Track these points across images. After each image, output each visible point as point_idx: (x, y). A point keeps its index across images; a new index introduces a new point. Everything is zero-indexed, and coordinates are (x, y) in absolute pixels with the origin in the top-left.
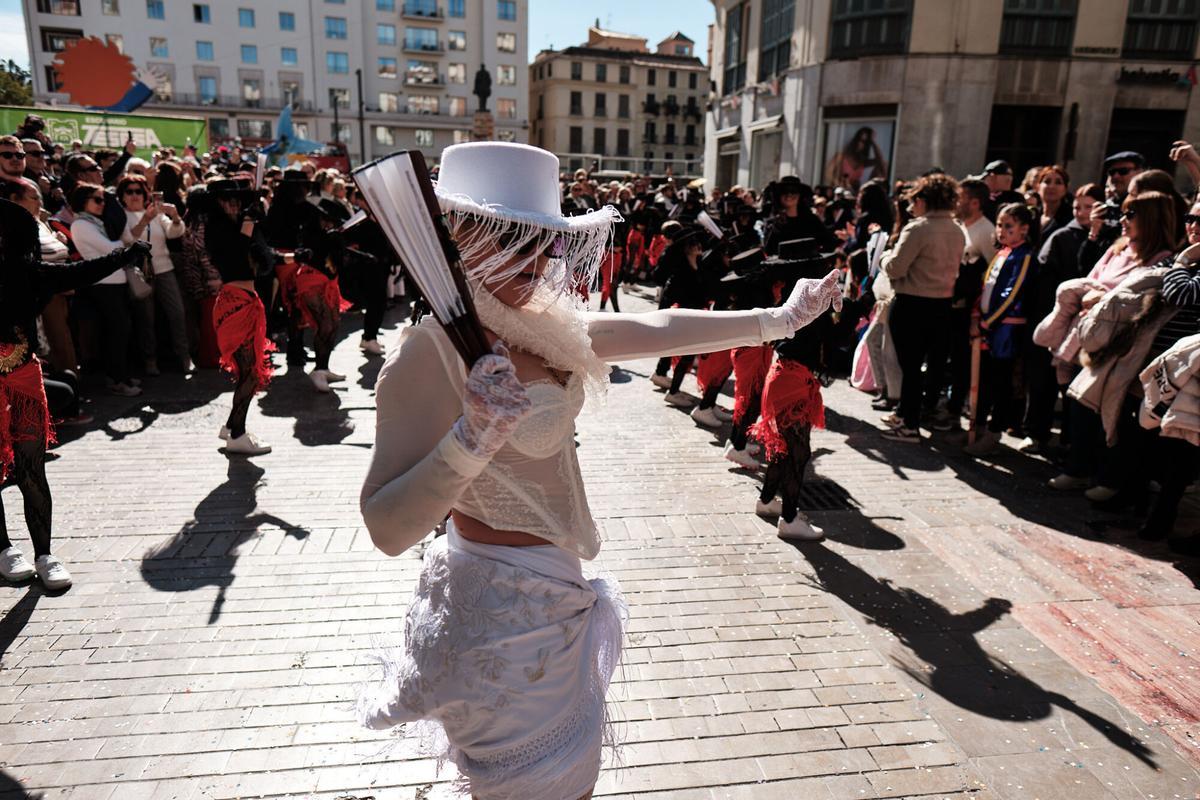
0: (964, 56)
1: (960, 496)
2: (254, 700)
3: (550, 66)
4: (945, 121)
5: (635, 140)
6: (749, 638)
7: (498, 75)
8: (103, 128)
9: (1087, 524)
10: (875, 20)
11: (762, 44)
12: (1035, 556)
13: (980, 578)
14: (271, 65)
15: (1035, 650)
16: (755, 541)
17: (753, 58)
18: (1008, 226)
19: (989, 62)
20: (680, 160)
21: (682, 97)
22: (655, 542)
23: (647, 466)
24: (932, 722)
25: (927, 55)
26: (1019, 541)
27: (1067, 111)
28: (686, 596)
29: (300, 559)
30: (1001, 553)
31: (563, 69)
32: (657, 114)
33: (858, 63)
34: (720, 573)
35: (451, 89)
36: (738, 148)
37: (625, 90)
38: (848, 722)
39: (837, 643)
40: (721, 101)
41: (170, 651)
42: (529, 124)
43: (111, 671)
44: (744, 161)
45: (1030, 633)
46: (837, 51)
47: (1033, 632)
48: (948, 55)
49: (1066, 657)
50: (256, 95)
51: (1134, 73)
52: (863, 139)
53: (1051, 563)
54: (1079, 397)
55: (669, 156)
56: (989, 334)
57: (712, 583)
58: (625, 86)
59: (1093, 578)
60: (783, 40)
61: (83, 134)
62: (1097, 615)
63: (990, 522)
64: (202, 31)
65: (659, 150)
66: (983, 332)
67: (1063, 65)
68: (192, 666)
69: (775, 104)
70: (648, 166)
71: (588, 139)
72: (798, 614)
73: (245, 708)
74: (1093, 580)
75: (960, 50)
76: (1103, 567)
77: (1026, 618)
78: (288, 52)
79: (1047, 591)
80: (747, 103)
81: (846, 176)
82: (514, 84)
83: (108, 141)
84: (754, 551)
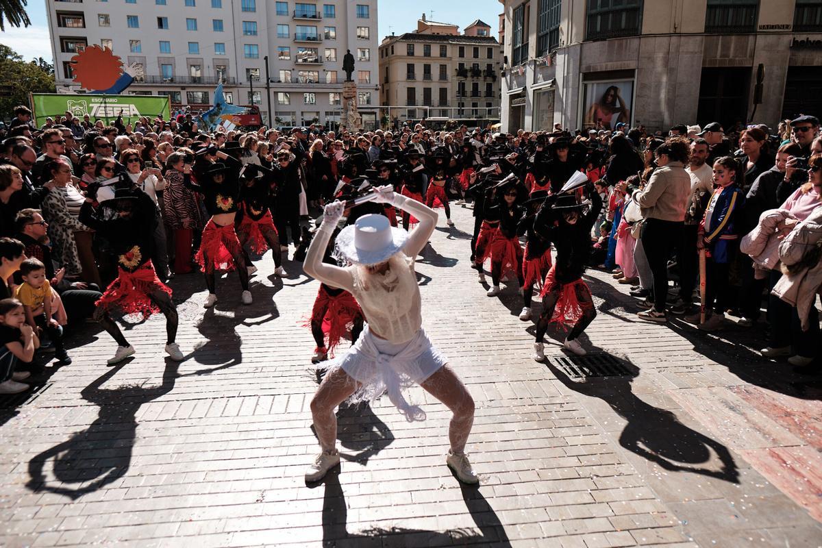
0: (680, 35)
1: (698, 364)
2: (234, 526)
3: (393, 47)
4: (669, 80)
5: (451, 96)
6: (561, 478)
7: (358, 55)
8: (103, 105)
9: (791, 384)
10: (618, 13)
11: (538, 32)
12: (756, 411)
13: (718, 428)
14: (208, 56)
15: (762, 486)
16: (558, 402)
17: (533, 41)
18: (720, 172)
19: (699, 38)
20: (482, 108)
21: (483, 64)
22: (489, 404)
23: (479, 344)
24: (694, 543)
25: (655, 35)
26: (744, 399)
27: (755, 70)
28: (515, 445)
29: (254, 419)
30: (732, 408)
31: (401, 49)
32: (466, 77)
33: (606, 43)
34: (536, 427)
35: (326, 65)
36: (524, 101)
37: (443, 62)
38: (635, 544)
39: (623, 481)
40: (511, 70)
41: (177, 490)
42: (379, 87)
43: (139, 505)
44: (528, 110)
45: (758, 473)
46: (591, 35)
47: (760, 472)
48: (670, 35)
49: (785, 492)
50: (198, 74)
51: (803, 41)
52: (612, 94)
53: (768, 416)
54: (781, 296)
55: (475, 105)
56: (710, 247)
57: (531, 434)
58: (443, 58)
59: (799, 428)
60: (554, 27)
61: (90, 109)
62: (805, 457)
63: (721, 384)
64: (163, 34)
65: (468, 101)
66: (706, 245)
67: (751, 38)
68: (191, 501)
69: (549, 71)
70: (461, 112)
71: (419, 96)
72: (593, 458)
73: (229, 533)
74: (800, 430)
75: (678, 31)
76: (806, 419)
77: (754, 461)
78: (219, 46)
79: (767, 439)
80: (530, 71)
81: (600, 120)
82: (369, 60)
83: (106, 114)
84: (558, 409)
